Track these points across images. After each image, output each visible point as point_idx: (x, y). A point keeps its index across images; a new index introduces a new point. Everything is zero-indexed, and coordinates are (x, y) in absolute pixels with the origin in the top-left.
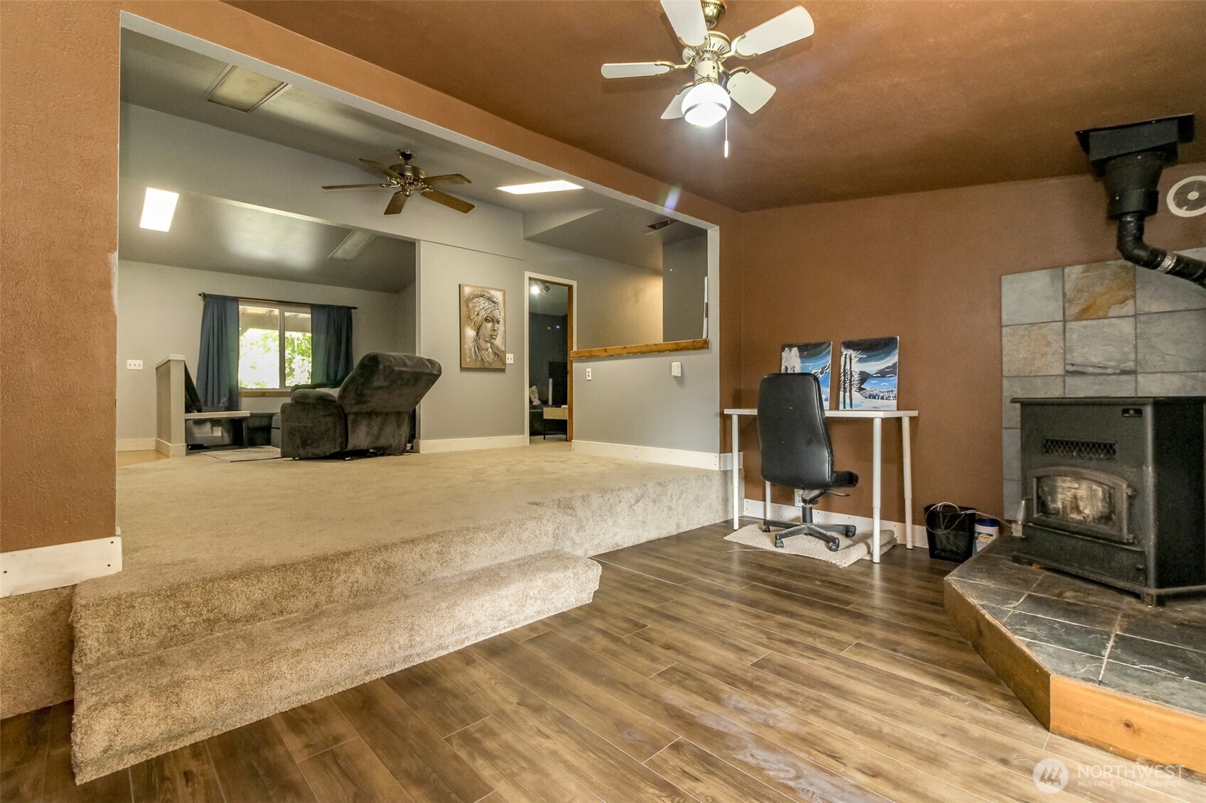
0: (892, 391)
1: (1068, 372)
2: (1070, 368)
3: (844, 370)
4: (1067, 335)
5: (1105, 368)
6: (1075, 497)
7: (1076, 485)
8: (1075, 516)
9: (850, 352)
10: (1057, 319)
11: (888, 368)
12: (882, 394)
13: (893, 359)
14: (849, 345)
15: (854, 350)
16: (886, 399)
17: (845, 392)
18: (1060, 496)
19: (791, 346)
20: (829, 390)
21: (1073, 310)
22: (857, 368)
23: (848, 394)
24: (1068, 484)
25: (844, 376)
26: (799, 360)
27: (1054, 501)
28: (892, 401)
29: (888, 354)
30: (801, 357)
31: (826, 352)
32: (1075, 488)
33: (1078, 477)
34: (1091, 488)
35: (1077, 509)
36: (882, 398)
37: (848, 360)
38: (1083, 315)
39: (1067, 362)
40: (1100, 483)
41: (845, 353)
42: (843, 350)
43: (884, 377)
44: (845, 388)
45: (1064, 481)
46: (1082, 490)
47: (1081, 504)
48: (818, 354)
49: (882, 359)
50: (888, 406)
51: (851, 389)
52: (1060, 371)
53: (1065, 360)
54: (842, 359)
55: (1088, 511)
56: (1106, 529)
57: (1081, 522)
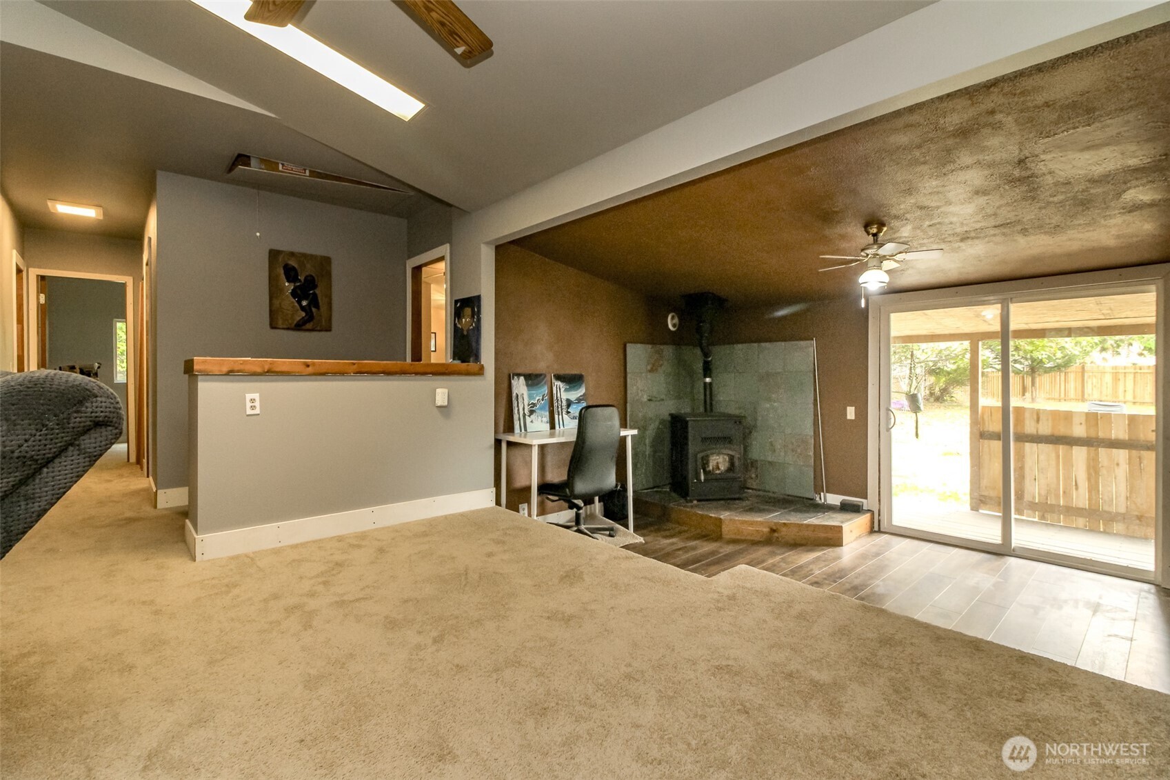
1: (648, 400)
2: (648, 398)
3: (557, 398)
4: (648, 380)
5: (657, 398)
6: (718, 463)
7: (719, 457)
8: (718, 472)
9: (559, 383)
10: (644, 371)
11: (581, 396)
13: (582, 390)
14: (558, 378)
15: (562, 381)
17: (559, 415)
18: (711, 464)
19: (519, 375)
20: (548, 413)
21: (649, 368)
22: (565, 396)
23: (560, 416)
24: (715, 457)
25: (557, 402)
26: (525, 388)
27: (708, 466)
29: (580, 386)
30: (528, 385)
31: (543, 382)
32: (718, 459)
33: (719, 454)
34: (724, 457)
35: (718, 468)
37: (558, 390)
38: (651, 371)
39: (648, 395)
40: (728, 454)
41: (556, 384)
42: (554, 381)
43: (580, 403)
44: (558, 412)
45: (713, 456)
46: (720, 459)
47: (720, 465)
48: (537, 384)
49: (577, 389)
51: (562, 412)
52: (646, 400)
53: (647, 393)
54: (554, 389)
55: (722, 468)
56: (731, 475)
57: (719, 474)
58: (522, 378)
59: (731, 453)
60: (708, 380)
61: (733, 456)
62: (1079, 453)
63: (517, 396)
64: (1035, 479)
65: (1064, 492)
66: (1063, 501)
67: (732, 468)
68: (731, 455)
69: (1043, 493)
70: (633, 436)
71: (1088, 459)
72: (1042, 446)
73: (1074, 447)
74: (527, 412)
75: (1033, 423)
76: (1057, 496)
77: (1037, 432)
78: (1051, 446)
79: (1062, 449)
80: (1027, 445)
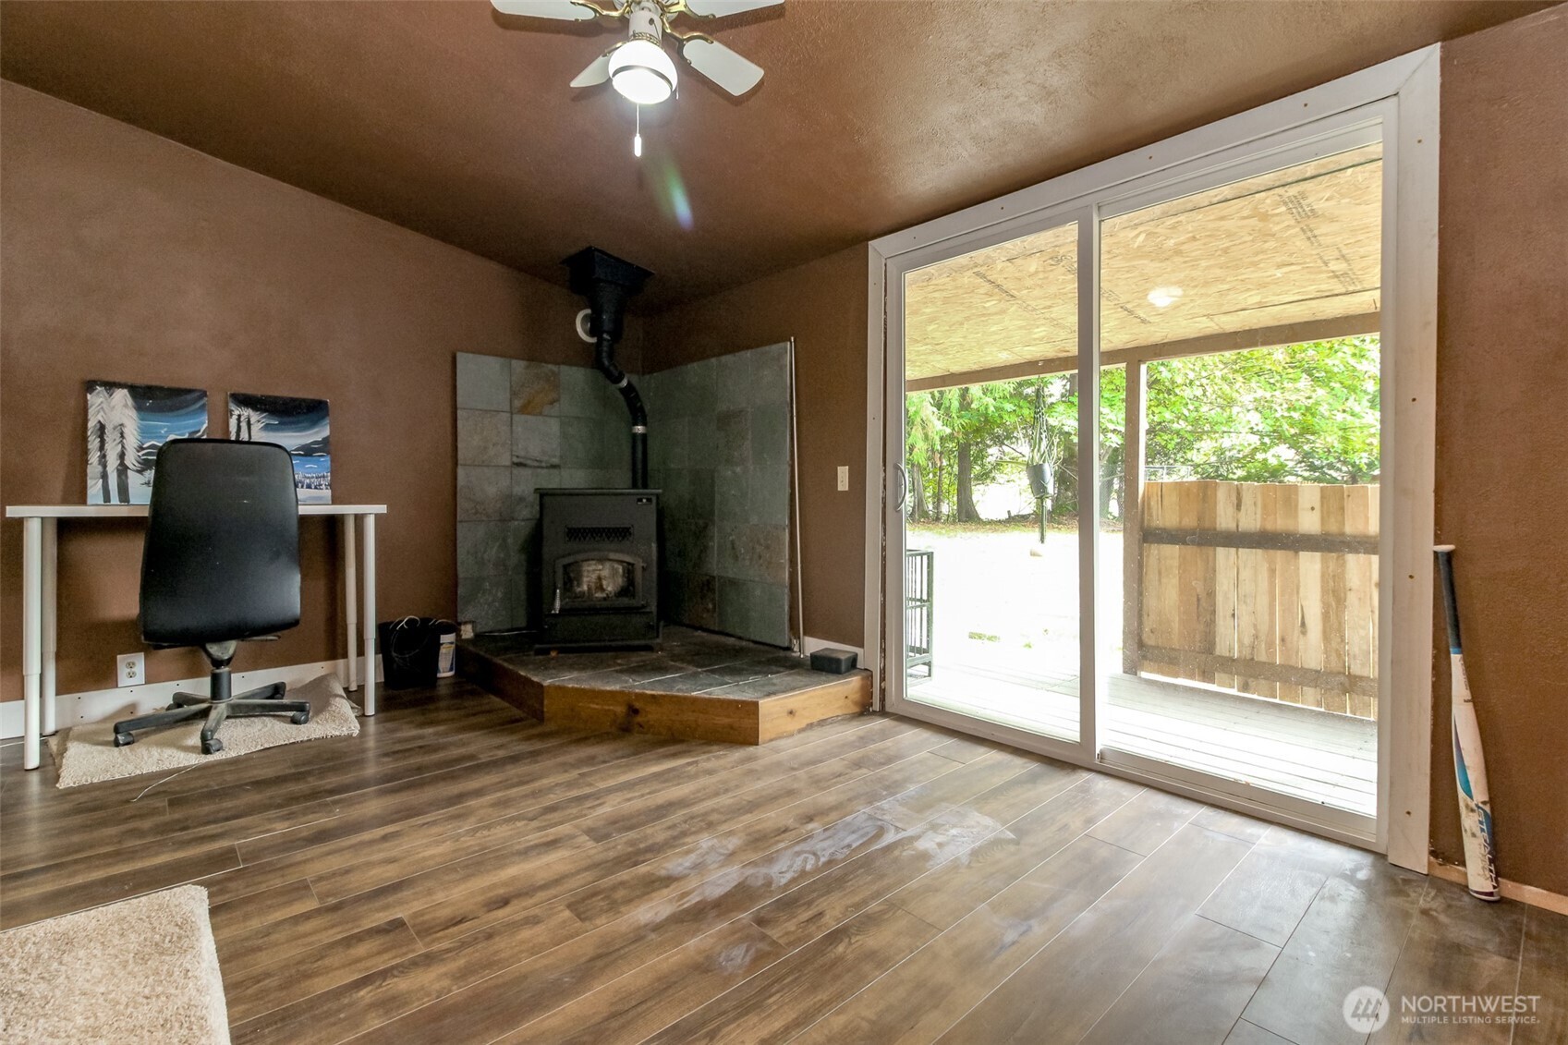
0: (324, 477)
1: (514, 463)
2: (515, 460)
4: (514, 427)
5: (541, 461)
6: (599, 578)
7: (601, 567)
8: (599, 595)
9: (246, 412)
10: (505, 410)
11: (315, 443)
12: (308, 481)
13: (320, 433)
14: (243, 401)
15: (254, 410)
16: (316, 488)
18: (585, 579)
19: (111, 386)
21: (517, 403)
22: (262, 437)
24: (594, 567)
26: (133, 413)
27: (579, 585)
28: (325, 491)
29: (314, 423)
30: (142, 408)
31: (198, 405)
32: (600, 570)
33: (601, 560)
34: (613, 567)
35: (601, 588)
36: (309, 487)
37: (244, 425)
38: (524, 410)
39: (514, 453)
40: (621, 562)
41: (237, 412)
42: (232, 406)
43: (311, 455)
45: (589, 565)
46: (605, 570)
47: (604, 583)
48: (178, 409)
49: (307, 428)
50: (320, 498)
52: (508, 463)
53: (512, 451)
54: (233, 422)
55: (610, 587)
56: (625, 601)
57: (605, 599)
58: (122, 395)
59: (628, 559)
60: (639, 429)
61: (633, 565)
62: (1310, 565)
63: (102, 428)
64: (1234, 615)
65: (1283, 640)
66: (1280, 658)
67: (627, 590)
68: (629, 564)
69: (1247, 641)
70: (378, 517)
71: (1323, 576)
72: (1244, 553)
73: (1301, 553)
74: (131, 460)
75: (1231, 510)
76: (1270, 645)
77: (1237, 526)
78: (1259, 551)
79: (1280, 555)
80: (1221, 551)
